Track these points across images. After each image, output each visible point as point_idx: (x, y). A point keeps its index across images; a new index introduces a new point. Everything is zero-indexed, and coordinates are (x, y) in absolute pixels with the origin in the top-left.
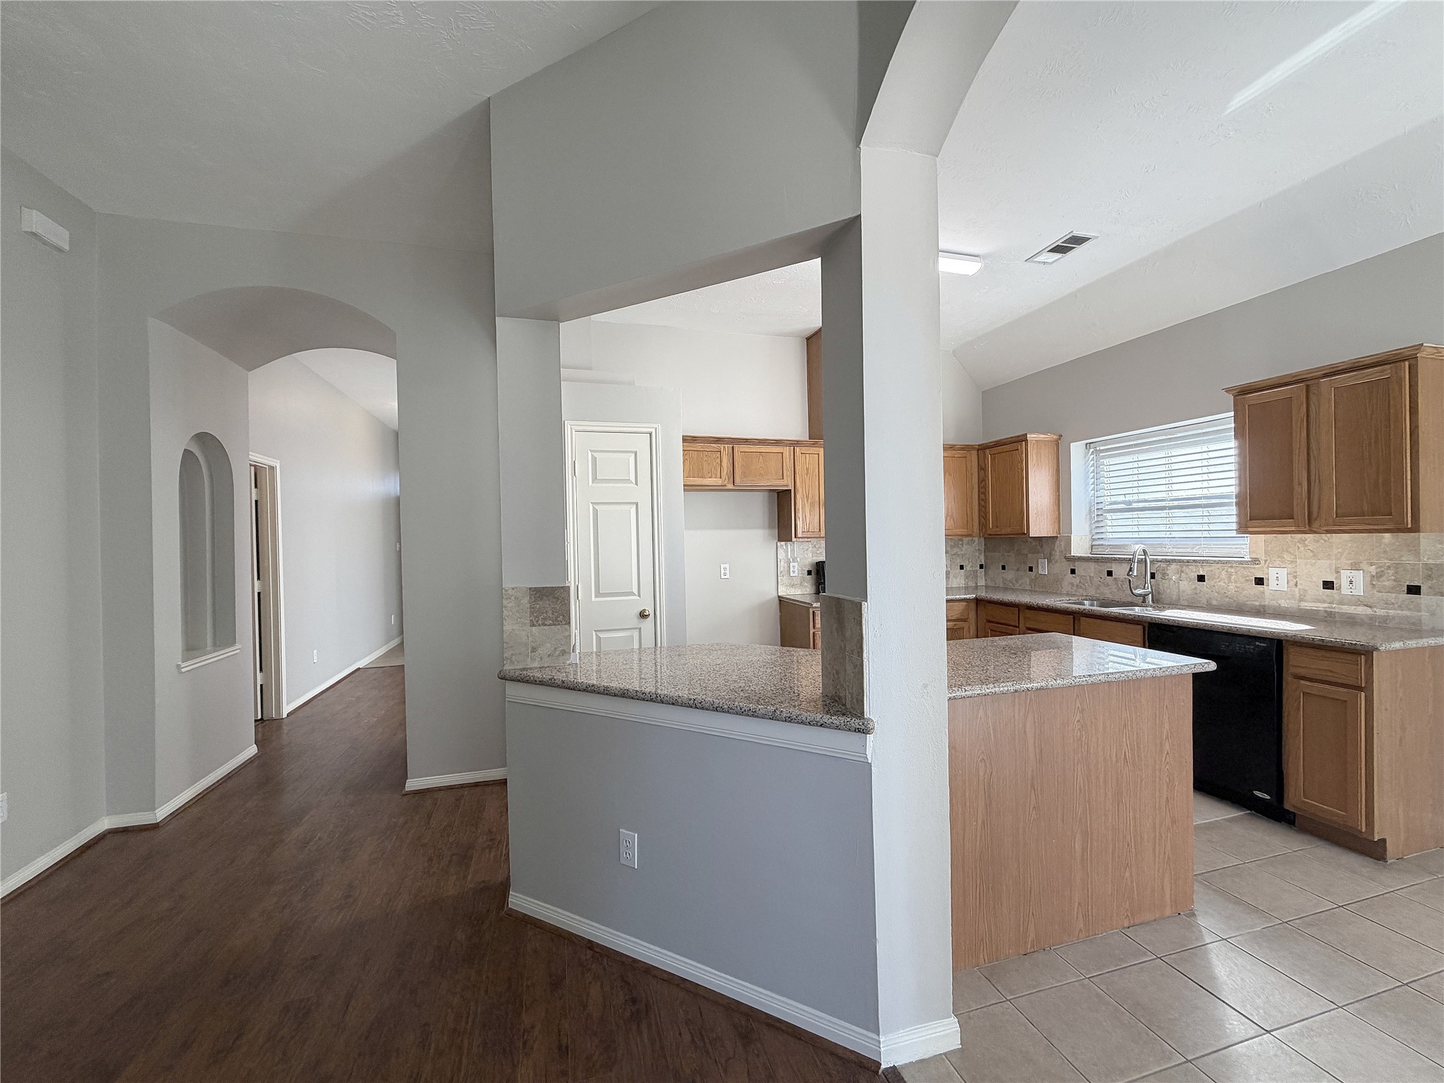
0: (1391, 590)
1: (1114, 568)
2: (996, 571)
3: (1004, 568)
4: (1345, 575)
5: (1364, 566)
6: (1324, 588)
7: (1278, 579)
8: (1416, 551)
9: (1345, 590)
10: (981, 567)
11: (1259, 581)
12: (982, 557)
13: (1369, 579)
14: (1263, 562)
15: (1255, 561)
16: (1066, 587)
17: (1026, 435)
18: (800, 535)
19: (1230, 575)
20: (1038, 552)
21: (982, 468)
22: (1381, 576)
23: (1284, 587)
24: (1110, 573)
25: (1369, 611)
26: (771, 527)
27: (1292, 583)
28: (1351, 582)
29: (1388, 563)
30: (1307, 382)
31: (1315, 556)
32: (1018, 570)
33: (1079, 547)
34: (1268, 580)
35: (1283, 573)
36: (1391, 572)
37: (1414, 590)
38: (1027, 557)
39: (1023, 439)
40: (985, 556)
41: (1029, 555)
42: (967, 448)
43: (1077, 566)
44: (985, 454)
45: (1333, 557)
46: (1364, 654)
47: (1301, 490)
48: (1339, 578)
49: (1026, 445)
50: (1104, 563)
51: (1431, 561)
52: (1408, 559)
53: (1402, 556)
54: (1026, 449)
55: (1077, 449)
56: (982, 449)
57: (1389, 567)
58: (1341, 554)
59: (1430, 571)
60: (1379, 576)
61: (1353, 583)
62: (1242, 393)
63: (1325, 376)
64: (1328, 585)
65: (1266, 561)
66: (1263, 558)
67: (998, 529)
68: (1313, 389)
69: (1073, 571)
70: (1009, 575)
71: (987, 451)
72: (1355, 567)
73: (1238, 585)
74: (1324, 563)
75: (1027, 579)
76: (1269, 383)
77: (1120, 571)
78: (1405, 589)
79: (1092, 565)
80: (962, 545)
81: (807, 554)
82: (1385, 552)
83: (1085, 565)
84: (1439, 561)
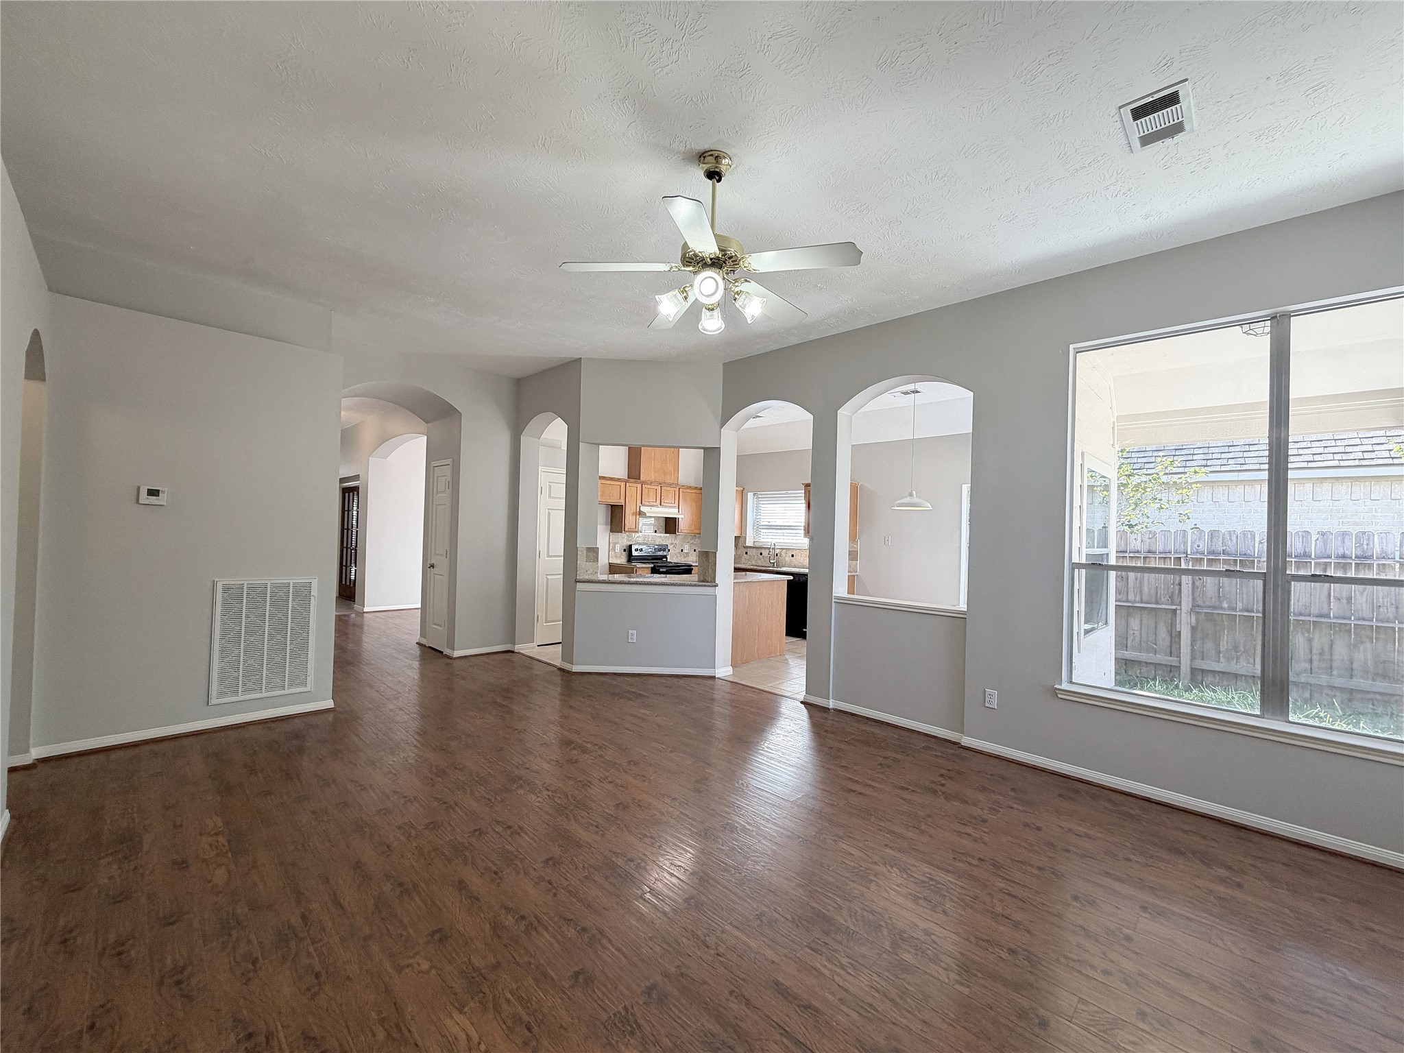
1: (763, 551)
16: (743, 560)
18: (626, 529)
24: (761, 554)
26: (607, 524)
33: (749, 543)
43: (748, 550)
50: (759, 548)
55: (750, 495)
62: (806, 485)
69: (746, 553)
77: (765, 553)
79: (754, 550)
81: (624, 540)
83: (752, 550)
84: (852, 549)
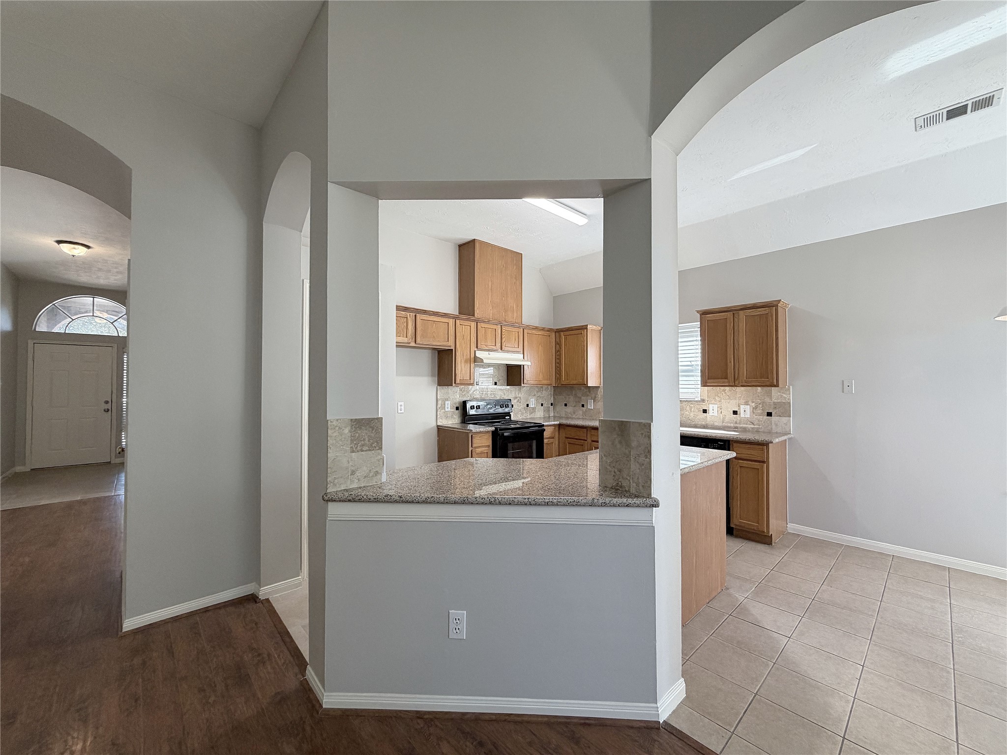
0: (761, 415)
2: (561, 408)
3: (566, 405)
4: (742, 407)
5: (750, 403)
6: (733, 414)
7: (713, 409)
8: (770, 397)
9: (742, 415)
10: (552, 404)
11: (705, 411)
12: (552, 399)
13: (752, 409)
14: (706, 401)
15: (703, 401)
17: (587, 325)
18: (458, 381)
19: (691, 408)
20: (588, 396)
21: (558, 343)
22: (757, 408)
23: (716, 414)
25: (753, 426)
26: (433, 375)
27: (720, 412)
28: (745, 411)
29: (760, 401)
30: (734, 311)
31: (729, 398)
32: (575, 406)
34: (709, 410)
35: (716, 407)
36: (761, 406)
37: (769, 414)
38: (581, 398)
39: (585, 328)
40: (554, 397)
41: (583, 398)
42: (550, 330)
44: (560, 336)
45: (737, 399)
46: (765, 445)
47: (731, 365)
48: (739, 409)
49: (587, 331)
51: (776, 401)
52: (767, 400)
53: (765, 398)
54: (587, 334)
56: (558, 331)
57: (760, 404)
58: (741, 397)
59: (776, 405)
60: (756, 408)
61: (746, 412)
62: (704, 313)
63: (741, 309)
64: (735, 413)
65: (708, 401)
66: (707, 399)
67: (568, 381)
68: (736, 315)
70: (569, 409)
71: (562, 333)
72: (746, 403)
73: (695, 413)
74: (733, 402)
75: (580, 411)
76: (717, 310)
78: (766, 414)
80: (542, 390)
81: (456, 395)
82: (759, 396)
84: (779, 401)
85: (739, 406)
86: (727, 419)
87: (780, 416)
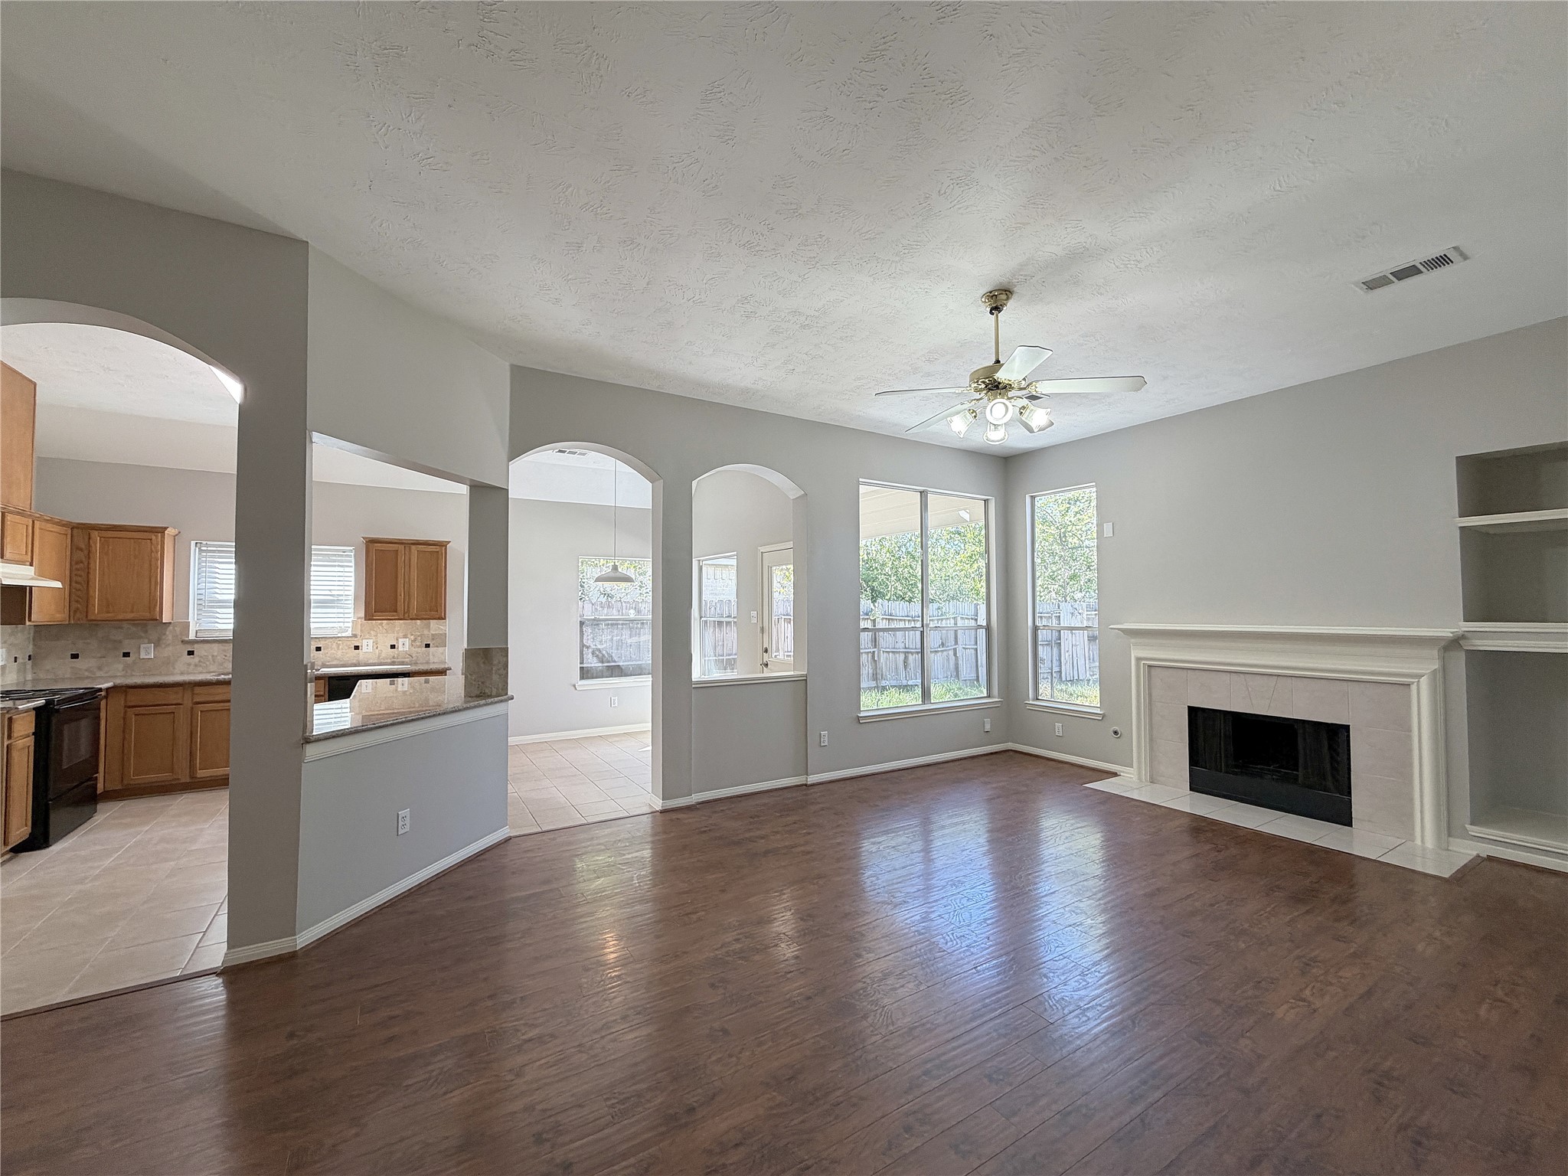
0: (419, 647)
2: (58, 661)
3: (74, 656)
4: (401, 640)
5: (409, 636)
6: (391, 648)
7: (367, 646)
8: (428, 627)
9: (401, 649)
10: (30, 658)
11: (357, 648)
13: (410, 642)
14: (359, 637)
15: (355, 636)
16: (180, 666)
17: (166, 528)
19: (338, 645)
20: (141, 637)
21: (80, 549)
23: (370, 650)
25: (410, 659)
27: (375, 647)
29: (418, 634)
30: (406, 545)
31: (387, 632)
32: (102, 657)
33: (196, 631)
34: (362, 646)
35: (370, 642)
36: (419, 638)
37: (428, 646)
38: (121, 642)
39: (160, 531)
41: (132, 641)
43: (196, 648)
44: (88, 537)
45: (395, 632)
47: (401, 598)
48: (398, 643)
49: (163, 538)
51: (434, 632)
52: (426, 632)
53: (423, 631)
54: (163, 541)
56: (85, 528)
57: (418, 636)
58: (399, 630)
59: (434, 637)
60: (415, 640)
61: (404, 645)
62: (371, 542)
63: (412, 544)
64: (393, 647)
65: (361, 636)
66: (360, 634)
67: (110, 615)
68: (407, 549)
69: (191, 653)
70: (85, 663)
72: (405, 637)
73: (344, 651)
74: (391, 636)
75: (118, 664)
76: (389, 541)
78: (424, 645)
79: (216, 646)
82: (417, 629)
83: (201, 646)
84: (437, 632)
85: (397, 640)
86: (383, 655)
87: (437, 647)
